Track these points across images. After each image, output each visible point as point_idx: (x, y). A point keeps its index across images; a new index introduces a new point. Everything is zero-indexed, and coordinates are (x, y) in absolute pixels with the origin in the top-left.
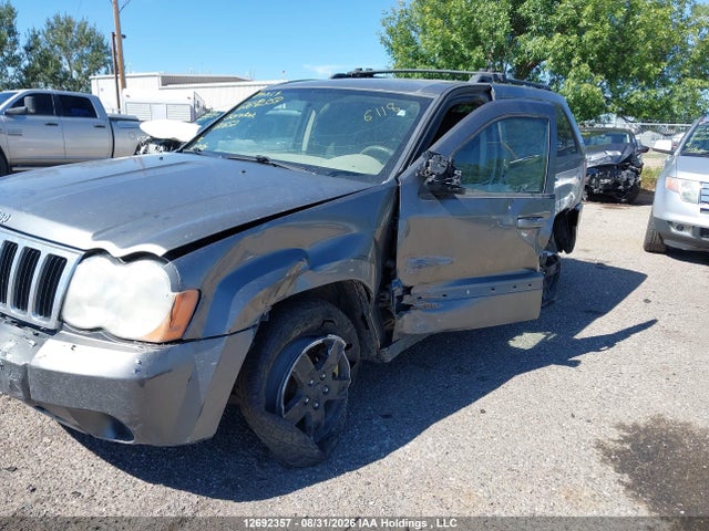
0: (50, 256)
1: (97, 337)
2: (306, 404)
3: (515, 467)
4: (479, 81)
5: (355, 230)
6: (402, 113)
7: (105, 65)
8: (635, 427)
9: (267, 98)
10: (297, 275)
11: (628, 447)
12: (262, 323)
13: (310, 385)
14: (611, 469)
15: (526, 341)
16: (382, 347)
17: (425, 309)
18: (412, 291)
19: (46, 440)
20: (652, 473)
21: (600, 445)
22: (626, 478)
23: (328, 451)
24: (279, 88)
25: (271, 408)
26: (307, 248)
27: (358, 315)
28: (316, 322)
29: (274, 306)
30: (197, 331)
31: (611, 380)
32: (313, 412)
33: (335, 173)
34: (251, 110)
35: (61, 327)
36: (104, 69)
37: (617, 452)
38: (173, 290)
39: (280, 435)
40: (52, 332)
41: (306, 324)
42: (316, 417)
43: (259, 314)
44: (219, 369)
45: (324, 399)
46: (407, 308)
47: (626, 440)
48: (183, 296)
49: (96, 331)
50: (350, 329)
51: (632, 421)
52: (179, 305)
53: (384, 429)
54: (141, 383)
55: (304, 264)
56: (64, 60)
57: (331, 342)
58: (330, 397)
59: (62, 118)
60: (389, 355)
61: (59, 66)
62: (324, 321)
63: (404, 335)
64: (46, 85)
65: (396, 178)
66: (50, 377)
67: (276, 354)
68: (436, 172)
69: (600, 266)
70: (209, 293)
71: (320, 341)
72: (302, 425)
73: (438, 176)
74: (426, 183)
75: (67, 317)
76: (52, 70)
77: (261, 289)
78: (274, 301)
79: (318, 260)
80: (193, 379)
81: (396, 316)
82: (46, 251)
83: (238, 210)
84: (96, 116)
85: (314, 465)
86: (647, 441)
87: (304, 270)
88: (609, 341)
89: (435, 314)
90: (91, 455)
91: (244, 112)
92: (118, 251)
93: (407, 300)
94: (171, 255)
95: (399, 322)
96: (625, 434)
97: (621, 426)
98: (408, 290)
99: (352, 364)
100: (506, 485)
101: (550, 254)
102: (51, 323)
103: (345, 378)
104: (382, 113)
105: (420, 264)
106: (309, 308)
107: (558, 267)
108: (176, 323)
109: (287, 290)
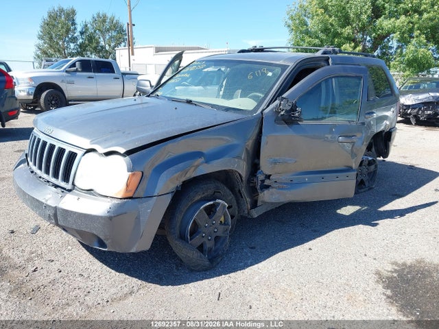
0: (70, 152)
1: (90, 194)
2: (203, 237)
3: (321, 281)
4: (322, 54)
5: (235, 142)
6: (270, 74)
7: (124, 41)
8: (404, 264)
9: (197, 65)
10: (198, 166)
11: (395, 275)
12: (177, 191)
13: (206, 227)
14: (380, 286)
15: (347, 210)
16: (251, 208)
17: (279, 188)
18: (271, 177)
19: (69, 247)
20: (406, 291)
21: (378, 273)
22: (389, 292)
23: (215, 264)
24: (205, 59)
25: (182, 237)
26: (205, 151)
27: (237, 189)
28: (210, 192)
29: (184, 182)
30: (140, 193)
31: (397, 236)
32: (207, 241)
33: (228, 109)
34: (188, 72)
35: (74, 188)
36: (123, 44)
37: (387, 278)
38: (128, 172)
39: (186, 252)
40: (70, 191)
41: (204, 193)
42: (209, 245)
43: (175, 186)
44: (152, 214)
45: (214, 235)
46: (268, 187)
47: (396, 271)
48: (133, 175)
49: (90, 191)
50: (231, 197)
51: (402, 261)
52: (131, 179)
53: (250, 254)
54: (110, 218)
55: (202, 160)
56: (102, 39)
57: (219, 204)
58: (218, 234)
59: (96, 74)
60: (255, 213)
61: (98, 43)
62: (215, 192)
63: (264, 203)
64: (91, 54)
65: (262, 113)
66: (67, 213)
67: (186, 208)
68: (285, 108)
69: (411, 167)
70: (148, 173)
71: (212, 203)
72: (201, 248)
73: (286, 111)
74: (279, 115)
75: (76, 183)
76: (94, 45)
77: (176, 173)
78: (184, 179)
79: (210, 158)
80: (138, 218)
81: (259, 191)
82: (68, 149)
83: (167, 130)
84: (114, 72)
85: (206, 270)
86: (409, 273)
87: (202, 163)
88: (402, 213)
89: (285, 191)
90: (91, 256)
91: (184, 73)
92: (102, 150)
93: (267, 182)
94: (128, 153)
95: (261, 195)
96: (396, 268)
97: (395, 263)
98: (268, 177)
99: (232, 217)
100: (313, 290)
101: (370, 159)
102: (69, 186)
103: (228, 224)
104: (258, 73)
105: (275, 162)
106: (206, 184)
107: (376, 166)
108: (130, 188)
109: (192, 174)
